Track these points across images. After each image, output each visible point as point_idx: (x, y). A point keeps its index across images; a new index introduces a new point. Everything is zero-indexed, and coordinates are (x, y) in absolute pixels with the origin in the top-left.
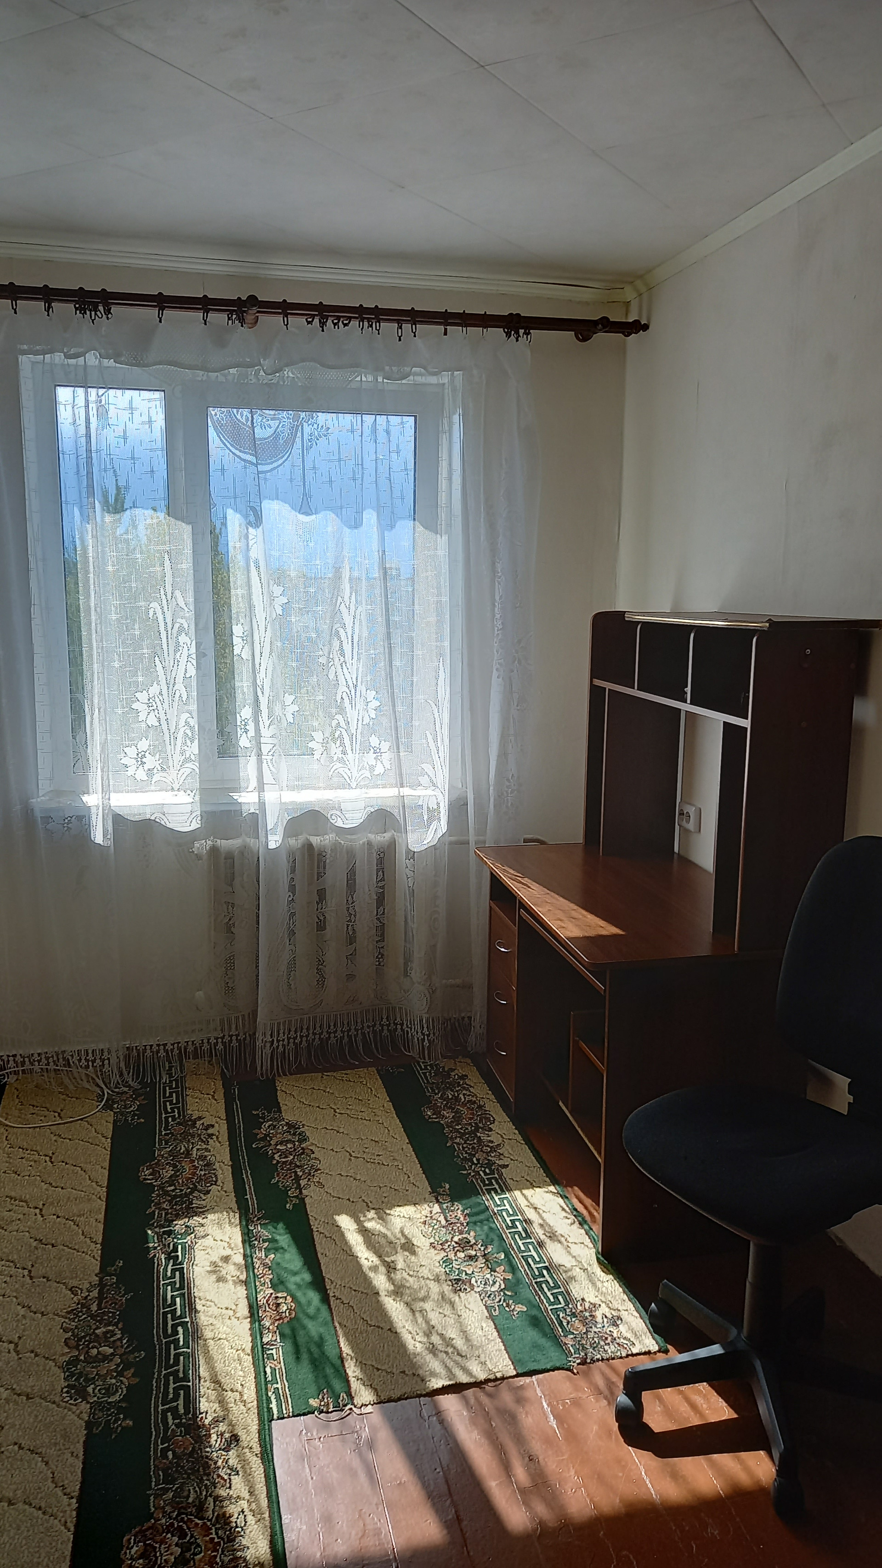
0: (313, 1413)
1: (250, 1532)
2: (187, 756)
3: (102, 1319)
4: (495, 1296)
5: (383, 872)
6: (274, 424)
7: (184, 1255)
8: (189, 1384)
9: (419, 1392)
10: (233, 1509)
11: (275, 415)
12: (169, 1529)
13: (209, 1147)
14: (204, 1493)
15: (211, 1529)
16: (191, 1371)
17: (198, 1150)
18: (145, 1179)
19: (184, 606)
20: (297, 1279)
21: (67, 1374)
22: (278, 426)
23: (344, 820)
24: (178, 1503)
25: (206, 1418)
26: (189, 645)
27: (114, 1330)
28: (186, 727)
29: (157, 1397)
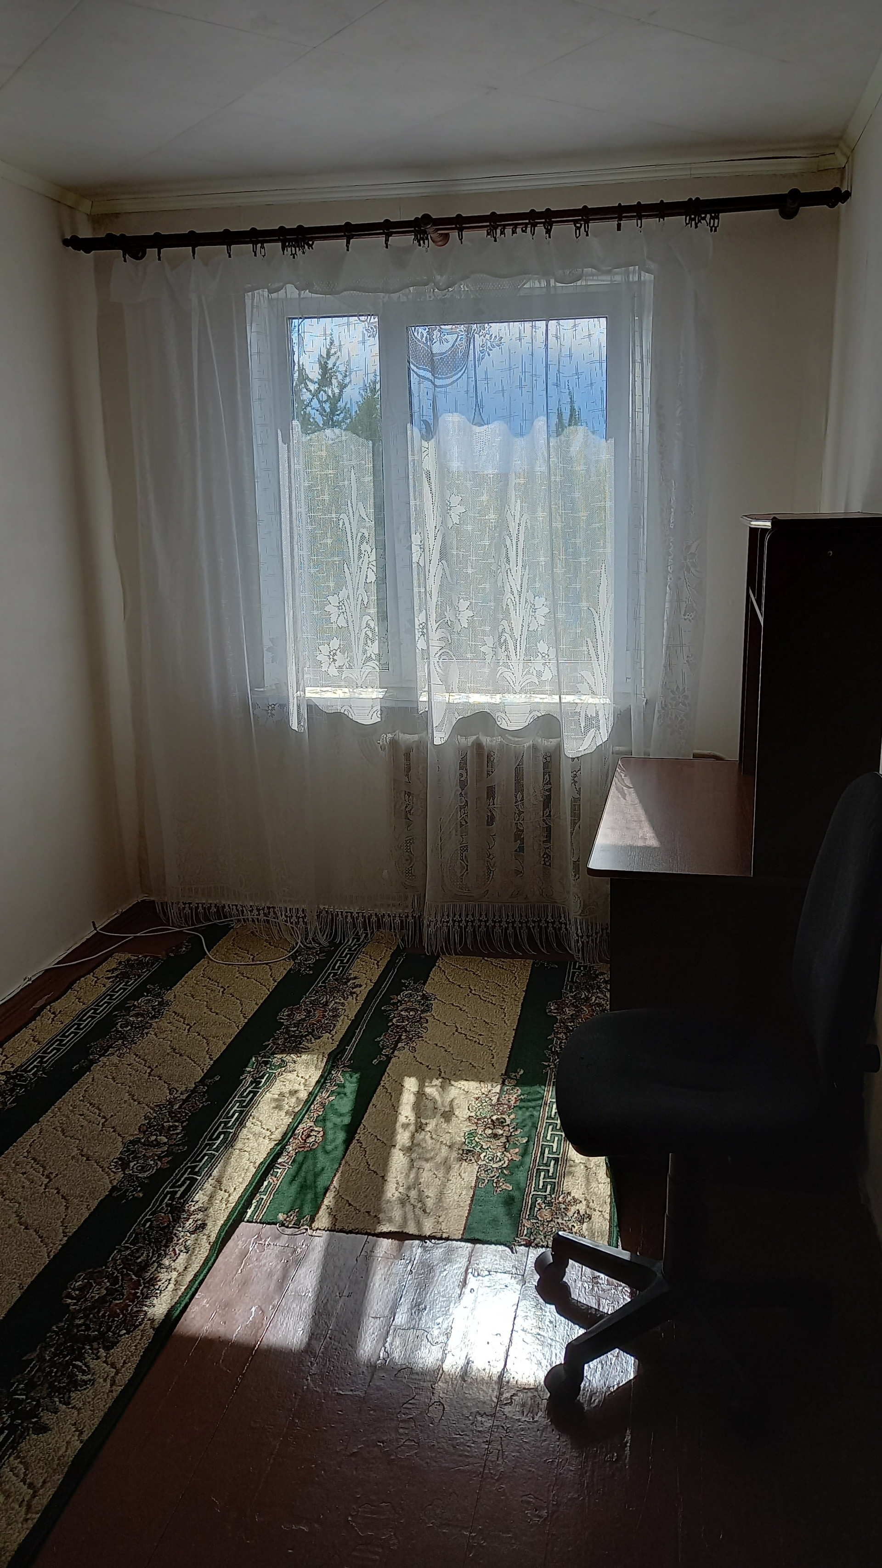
0: (276, 1225)
1: (165, 1296)
2: (368, 656)
3: (176, 1116)
4: (492, 1172)
5: (549, 775)
6: (451, 338)
7: (265, 1083)
8: (198, 1178)
9: (369, 1231)
10: (163, 1276)
11: (452, 329)
12: (110, 1277)
13: (346, 1002)
14: (154, 1259)
15: (141, 1286)
16: (207, 1169)
17: (335, 1003)
18: (281, 1019)
19: (365, 517)
20: (338, 1120)
21: (125, 1149)
22: (457, 339)
23: (509, 722)
24: (128, 1260)
25: (194, 1206)
26: (369, 553)
27: (178, 1126)
28: (367, 629)
29: (170, 1183)
